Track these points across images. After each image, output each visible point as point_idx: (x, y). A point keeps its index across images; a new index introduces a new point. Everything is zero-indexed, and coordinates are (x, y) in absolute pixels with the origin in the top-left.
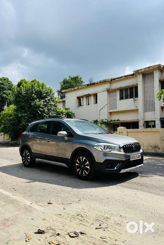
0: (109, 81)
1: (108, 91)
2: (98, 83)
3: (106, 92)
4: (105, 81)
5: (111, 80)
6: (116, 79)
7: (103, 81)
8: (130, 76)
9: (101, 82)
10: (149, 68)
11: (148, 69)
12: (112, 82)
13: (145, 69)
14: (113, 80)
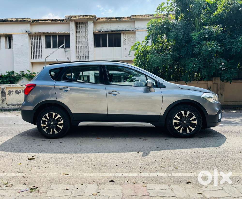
0: (30, 21)
1: (30, 34)
2: (12, 21)
3: (27, 36)
4: (25, 21)
5: (33, 21)
6: (40, 21)
7: (21, 20)
8: (59, 21)
9: (18, 20)
10: (84, 16)
11: (83, 18)
12: (33, 23)
13: (79, 16)
14: (35, 21)
